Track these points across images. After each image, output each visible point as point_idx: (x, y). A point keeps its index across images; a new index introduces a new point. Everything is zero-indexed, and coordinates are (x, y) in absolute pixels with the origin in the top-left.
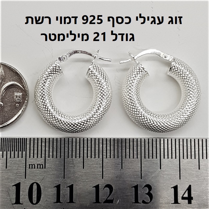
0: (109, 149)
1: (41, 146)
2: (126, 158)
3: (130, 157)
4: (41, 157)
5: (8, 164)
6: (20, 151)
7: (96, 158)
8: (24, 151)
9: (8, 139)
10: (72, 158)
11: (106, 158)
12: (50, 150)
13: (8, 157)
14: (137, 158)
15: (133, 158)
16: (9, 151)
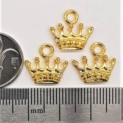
0: (96, 96)
1: (40, 95)
2: (110, 104)
3: (113, 103)
4: (41, 104)
5: (14, 110)
6: (24, 99)
7: (85, 105)
8: (27, 99)
9: (13, 89)
10: (66, 104)
11: (94, 104)
12: (48, 98)
13: (14, 104)
14: (119, 104)
15: (116, 104)
16: (14, 99)
